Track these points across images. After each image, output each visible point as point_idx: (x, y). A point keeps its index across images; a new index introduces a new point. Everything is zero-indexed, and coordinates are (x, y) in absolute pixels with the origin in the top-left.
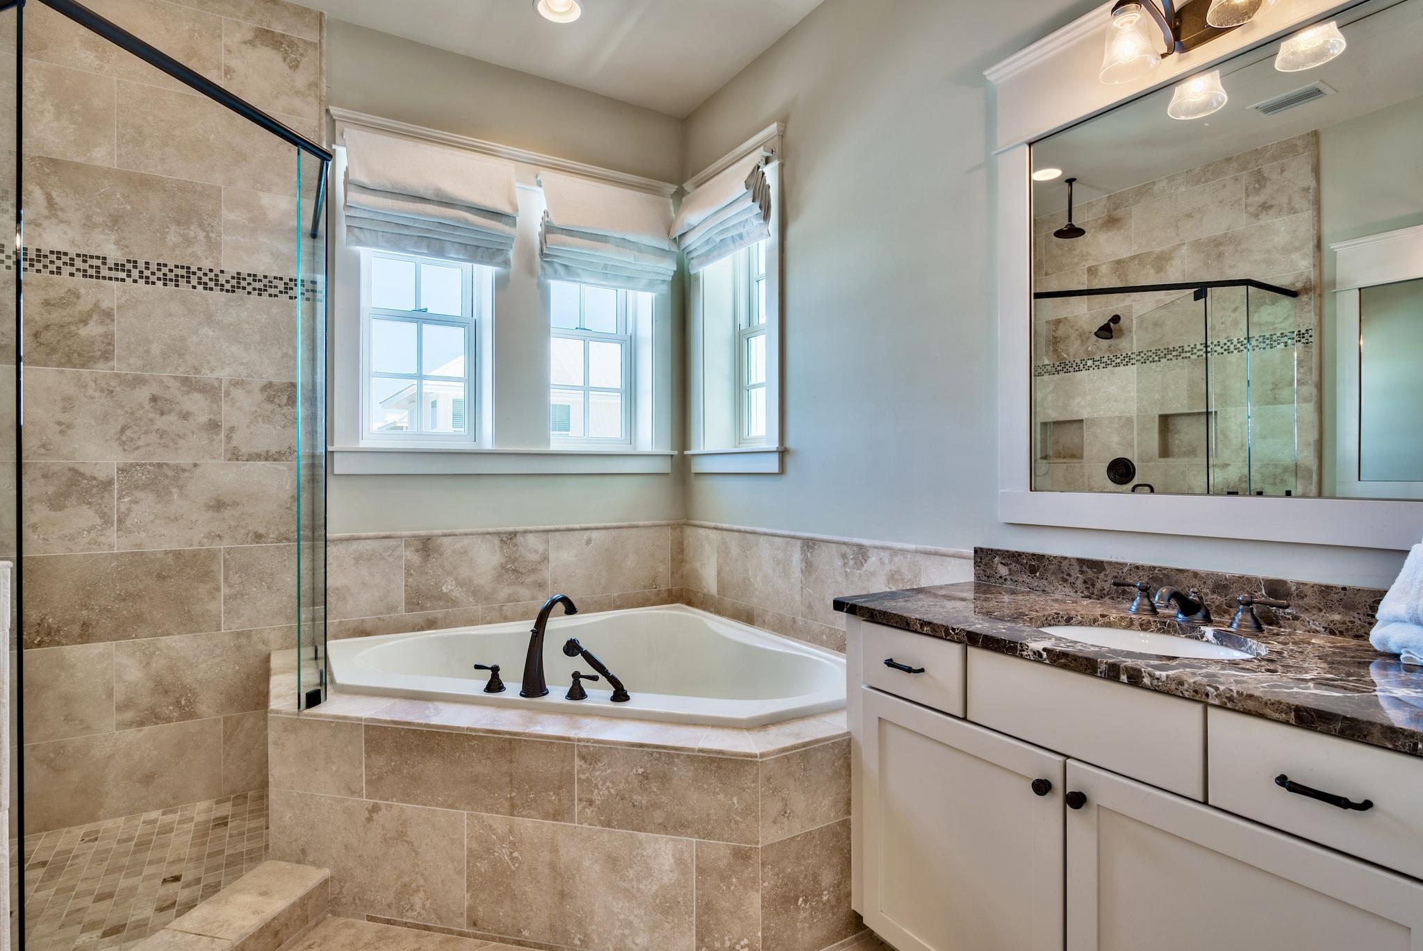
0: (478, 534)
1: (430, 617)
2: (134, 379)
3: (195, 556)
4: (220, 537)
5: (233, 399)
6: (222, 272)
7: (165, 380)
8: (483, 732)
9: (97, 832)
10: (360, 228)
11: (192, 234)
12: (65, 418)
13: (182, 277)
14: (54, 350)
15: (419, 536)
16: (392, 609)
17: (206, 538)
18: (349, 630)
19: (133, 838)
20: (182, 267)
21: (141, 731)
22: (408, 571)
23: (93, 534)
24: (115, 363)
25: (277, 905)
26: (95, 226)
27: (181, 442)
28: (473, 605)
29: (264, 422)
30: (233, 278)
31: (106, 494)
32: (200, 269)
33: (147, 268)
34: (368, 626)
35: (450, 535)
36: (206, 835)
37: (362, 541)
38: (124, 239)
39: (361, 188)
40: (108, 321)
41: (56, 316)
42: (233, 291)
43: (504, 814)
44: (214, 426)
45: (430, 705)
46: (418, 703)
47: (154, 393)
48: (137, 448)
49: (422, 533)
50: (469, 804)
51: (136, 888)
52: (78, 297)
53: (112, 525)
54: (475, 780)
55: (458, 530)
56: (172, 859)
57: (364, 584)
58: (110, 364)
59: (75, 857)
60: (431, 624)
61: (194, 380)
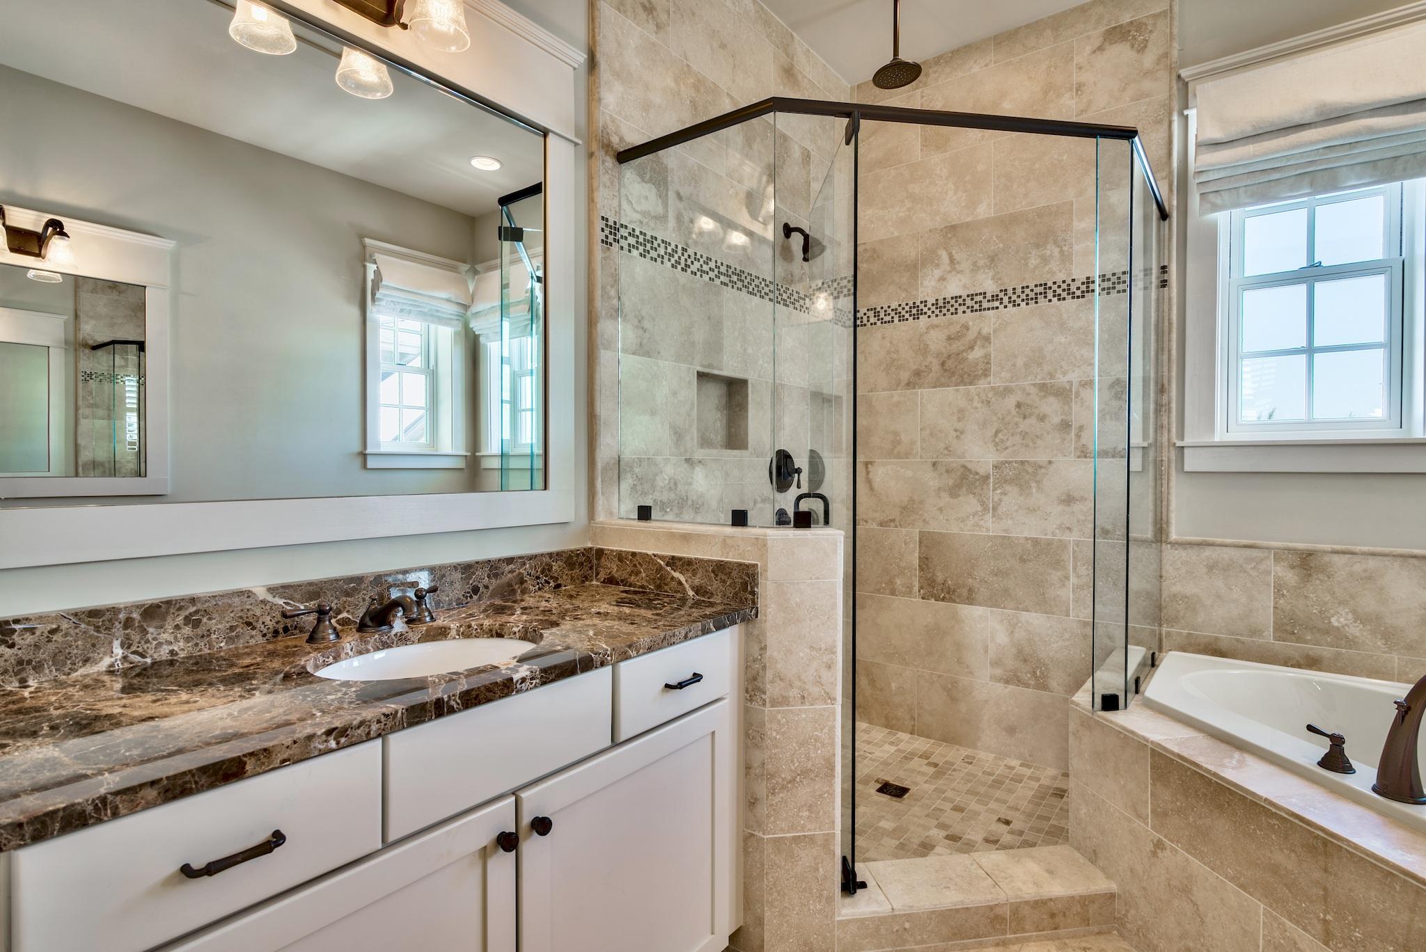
0: (1394, 556)
1: (1311, 652)
2: (1004, 390)
3: (1049, 544)
4: (1069, 529)
5: (1082, 399)
6: (1073, 280)
7: (1027, 388)
8: (1286, 813)
9: (974, 758)
10: (1217, 191)
11: (1048, 252)
12: (959, 426)
13: (1041, 294)
14: (953, 374)
15: (1295, 550)
16: (1254, 632)
17: (1058, 529)
18: (1199, 645)
19: (994, 774)
20: (1041, 285)
21: (1006, 687)
22: (1279, 591)
23: (976, 518)
24: (991, 378)
25: (1056, 889)
26: (979, 268)
27: (1039, 442)
28: (1385, 652)
29: (1112, 420)
30: (1083, 283)
31: (985, 486)
32: (1055, 283)
33: (1014, 293)
34: (1224, 645)
35: (1344, 553)
36: (1043, 798)
37: (1217, 548)
38: (998, 273)
39: (1215, 146)
40: (987, 344)
41: (957, 346)
42: (1083, 297)
43: (1314, 936)
44: (1065, 426)
45: (1237, 755)
46: (1223, 746)
47: (1019, 400)
48: (1006, 448)
49: (1301, 546)
50: (1267, 897)
51: (979, 814)
52: (968, 330)
53: (989, 512)
54: (1275, 869)
55: (1359, 548)
56: (1011, 805)
57: (1219, 596)
58: (989, 379)
59: (954, 770)
60: (1312, 663)
61: (1049, 385)
